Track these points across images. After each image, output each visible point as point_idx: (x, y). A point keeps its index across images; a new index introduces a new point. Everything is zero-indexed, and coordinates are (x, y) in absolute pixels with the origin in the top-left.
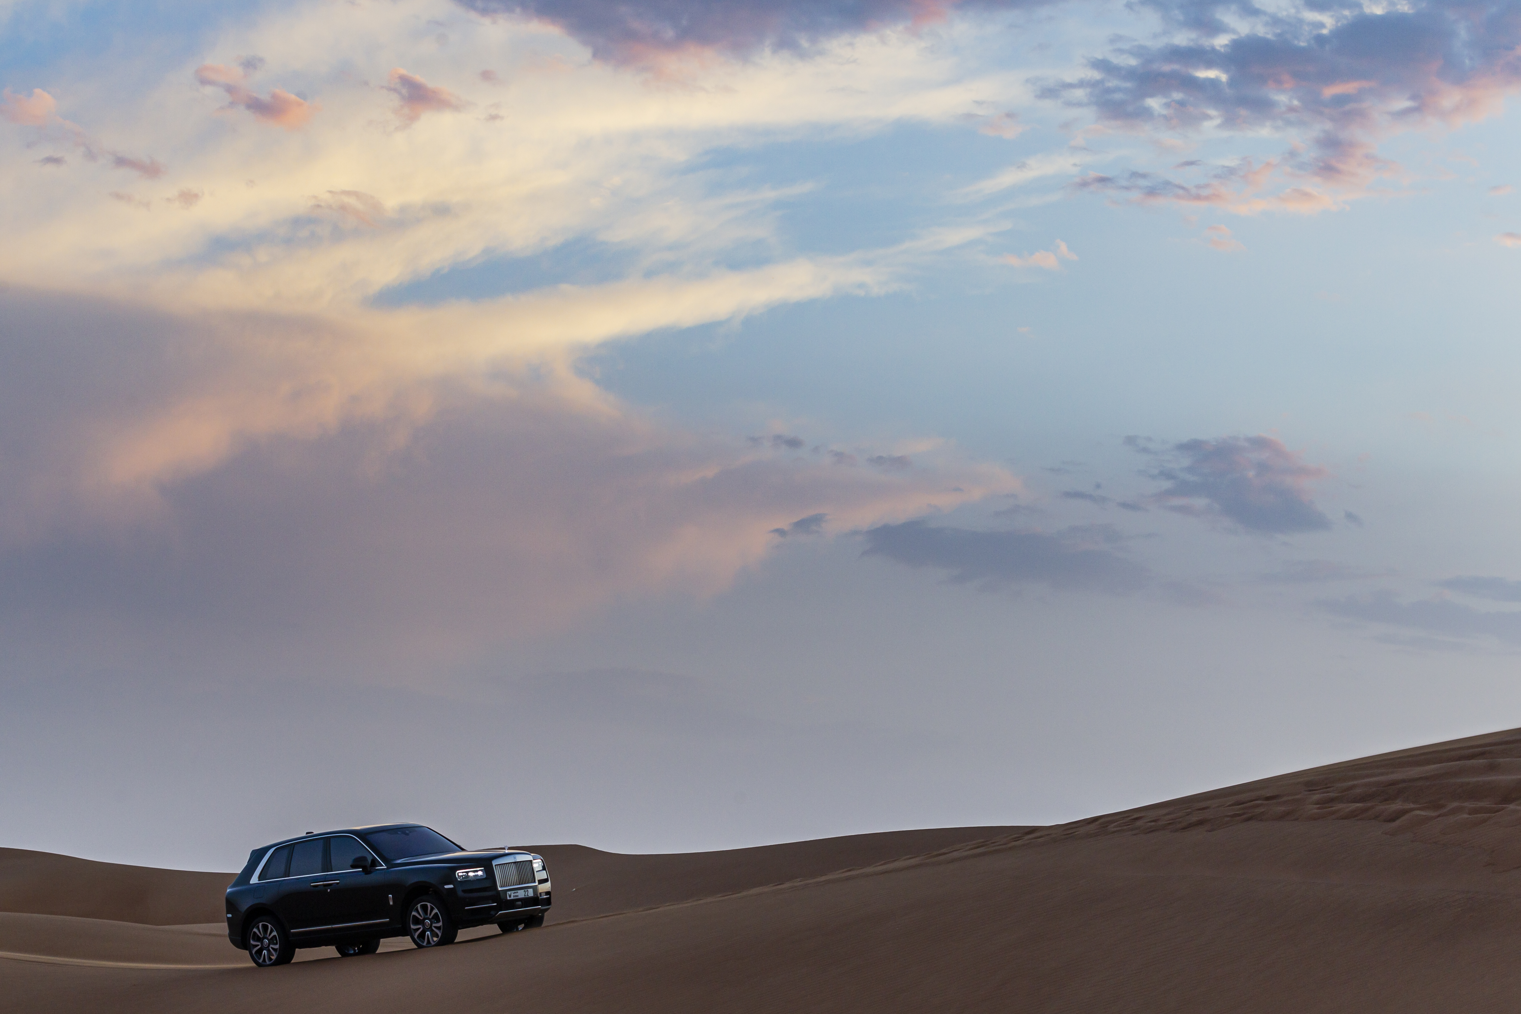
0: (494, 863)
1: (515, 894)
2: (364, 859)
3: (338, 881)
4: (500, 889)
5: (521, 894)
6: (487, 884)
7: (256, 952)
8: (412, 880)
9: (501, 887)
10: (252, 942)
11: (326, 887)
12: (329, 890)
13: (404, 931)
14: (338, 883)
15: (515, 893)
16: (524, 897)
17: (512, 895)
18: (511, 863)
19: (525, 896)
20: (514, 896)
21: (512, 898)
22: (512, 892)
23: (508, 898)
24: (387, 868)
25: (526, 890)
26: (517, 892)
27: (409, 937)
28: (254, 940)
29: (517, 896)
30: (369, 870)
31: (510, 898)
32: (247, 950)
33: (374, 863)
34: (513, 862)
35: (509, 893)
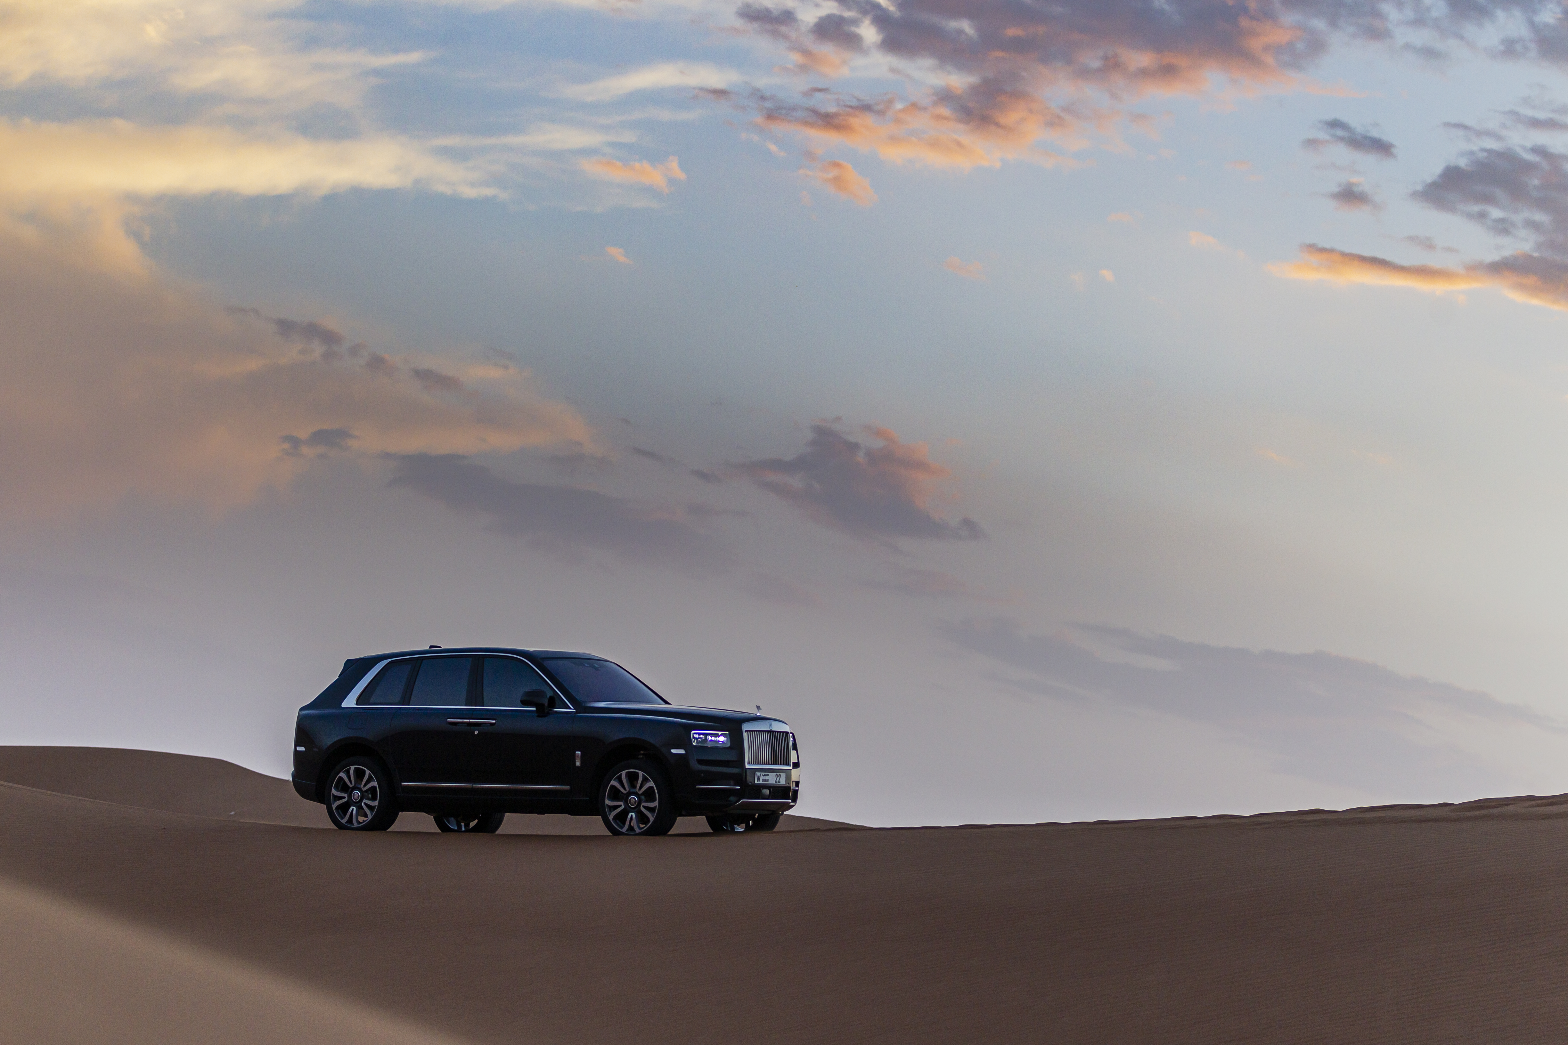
0: (746, 727)
1: (765, 778)
2: (541, 693)
3: (494, 721)
4: (747, 766)
5: (772, 779)
6: (732, 756)
7: (338, 808)
8: (616, 735)
9: (749, 764)
10: (334, 791)
11: (472, 728)
12: (476, 732)
13: (592, 807)
14: (492, 724)
15: (765, 775)
16: (774, 783)
17: (762, 778)
18: (765, 731)
19: (776, 782)
20: (763, 780)
21: (761, 782)
22: (762, 773)
23: (756, 782)
24: (576, 713)
25: (778, 774)
26: (768, 775)
27: (600, 817)
28: (337, 788)
29: (767, 780)
30: (546, 711)
31: (758, 782)
32: (323, 803)
33: (554, 701)
34: (767, 731)
35: (758, 774)
